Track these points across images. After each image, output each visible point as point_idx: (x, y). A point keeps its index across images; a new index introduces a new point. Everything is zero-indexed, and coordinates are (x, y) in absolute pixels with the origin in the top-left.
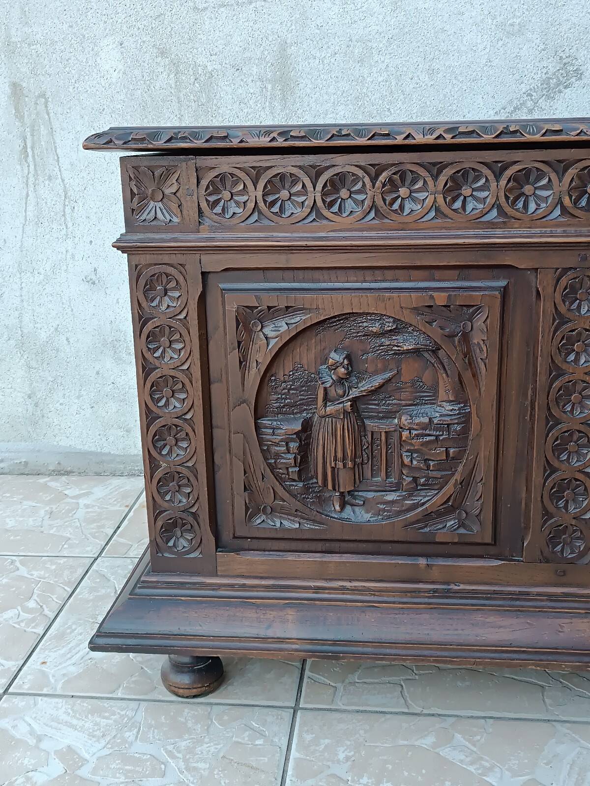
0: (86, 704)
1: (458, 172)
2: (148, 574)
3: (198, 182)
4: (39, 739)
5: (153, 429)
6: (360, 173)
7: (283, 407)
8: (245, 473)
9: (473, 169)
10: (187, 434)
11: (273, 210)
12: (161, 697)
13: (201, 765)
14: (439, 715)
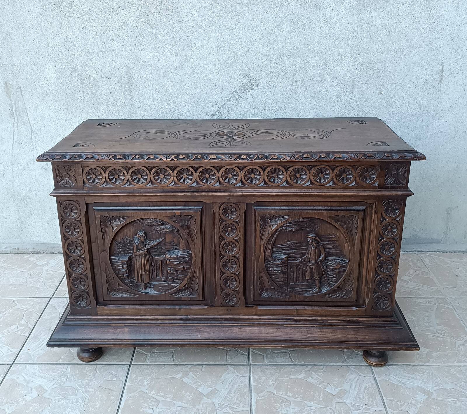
0: (47, 367)
1: (181, 169)
2: (70, 315)
3: (83, 171)
4: (28, 382)
5: (69, 261)
6: (145, 169)
7: (121, 251)
8: (107, 277)
9: (187, 169)
10: (83, 263)
11: (112, 181)
12: (77, 363)
13: (91, 390)
14: (186, 365)
